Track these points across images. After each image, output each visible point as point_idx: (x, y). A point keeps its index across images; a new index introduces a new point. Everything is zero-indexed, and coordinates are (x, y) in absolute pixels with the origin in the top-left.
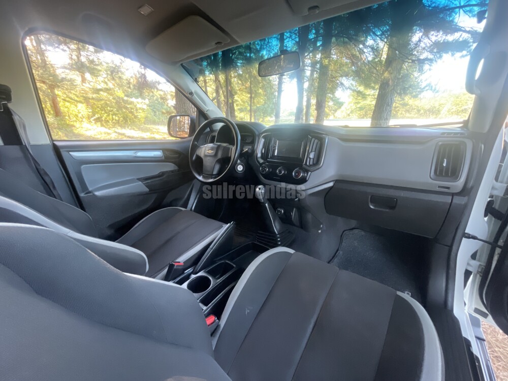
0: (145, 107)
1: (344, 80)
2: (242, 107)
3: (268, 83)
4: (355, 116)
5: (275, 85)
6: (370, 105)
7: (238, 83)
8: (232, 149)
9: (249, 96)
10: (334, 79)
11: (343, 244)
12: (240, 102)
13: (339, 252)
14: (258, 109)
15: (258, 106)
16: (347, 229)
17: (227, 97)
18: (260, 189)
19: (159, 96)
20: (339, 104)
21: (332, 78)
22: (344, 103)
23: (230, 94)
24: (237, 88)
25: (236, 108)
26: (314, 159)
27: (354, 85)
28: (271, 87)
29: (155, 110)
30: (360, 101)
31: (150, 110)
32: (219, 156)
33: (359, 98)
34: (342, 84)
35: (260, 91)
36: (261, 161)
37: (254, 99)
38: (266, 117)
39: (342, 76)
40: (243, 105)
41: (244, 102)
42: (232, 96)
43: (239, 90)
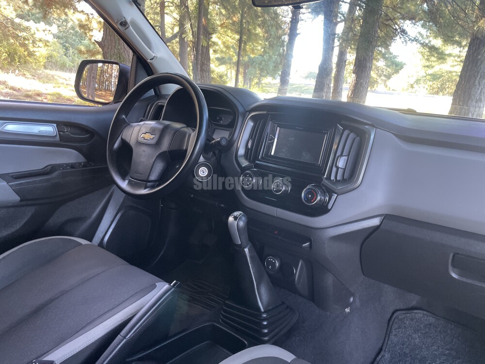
0: (50, 38)
1: (407, 25)
2: (223, 55)
3: (273, 19)
4: (422, 90)
5: (285, 23)
6: (450, 72)
7: (221, 13)
8: (190, 135)
9: (237, 37)
10: (390, 22)
11: (392, 337)
12: (222, 46)
13: (382, 353)
14: (252, 62)
15: (252, 56)
16: (402, 307)
17: (197, 36)
18: (235, 218)
19: (77, 23)
20: (396, 66)
21: (387, 20)
22: (405, 64)
23: (204, 31)
24: (218, 23)
25: (212, 56)
26: (345, 169)
27: (425, 36)
28: (278, 26)
29: (67, 45)
30: (433, 64)
31: (58, 45)
32: (165, 146)
33: (433, 59)
34: (403, 32)
35: (259, 30)
36: (245, 163)
37: (245, 43)
38: (265, 76)
39: (404, 18)
40: (225, 53)
41: (228, 47)
42: (208, 34)
43: (221, 25)
